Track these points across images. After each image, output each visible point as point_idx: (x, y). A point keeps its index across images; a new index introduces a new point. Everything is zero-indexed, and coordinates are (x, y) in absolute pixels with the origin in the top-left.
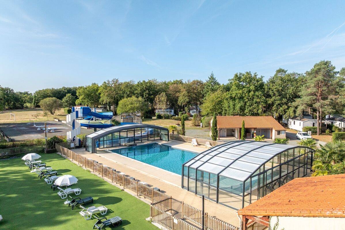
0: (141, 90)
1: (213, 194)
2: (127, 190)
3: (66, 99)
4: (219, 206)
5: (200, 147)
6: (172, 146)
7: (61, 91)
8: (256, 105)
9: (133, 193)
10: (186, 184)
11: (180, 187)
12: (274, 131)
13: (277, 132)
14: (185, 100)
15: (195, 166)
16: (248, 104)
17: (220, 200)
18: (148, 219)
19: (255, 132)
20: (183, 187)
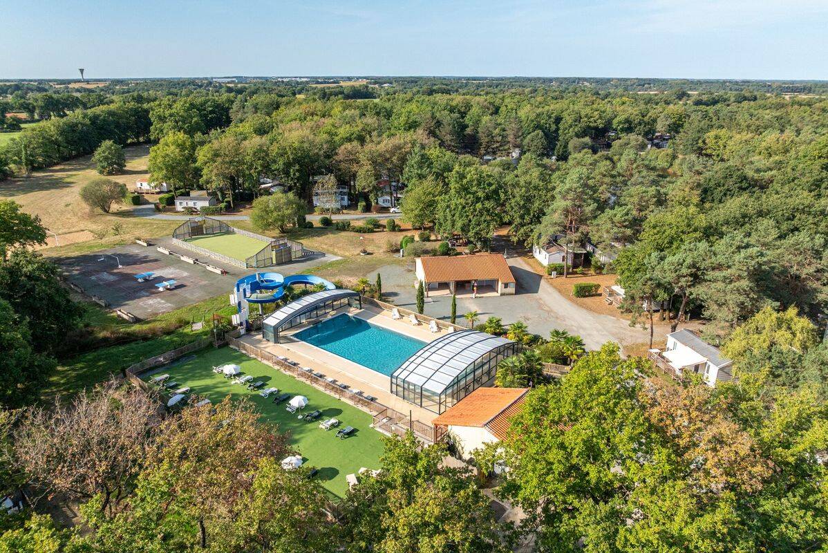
0: (284, 164)
1: (417, 398)
2: (343, 399)
3: (104, 152)
4: (422, 410)
5: (403, 322)
6: (368, 321)
7: (76, 125)
8: (485, 224)
9: (351, 403)
10: (394, 389)
11: (389, 392)
12: (500, 283)
13: (503, 285)
14: (371, 182)
15: (402, 376)
16: (473, 222)
17: (423, 405)
18: (371, 426)
19: (476, 284)
20: (392, 392)
